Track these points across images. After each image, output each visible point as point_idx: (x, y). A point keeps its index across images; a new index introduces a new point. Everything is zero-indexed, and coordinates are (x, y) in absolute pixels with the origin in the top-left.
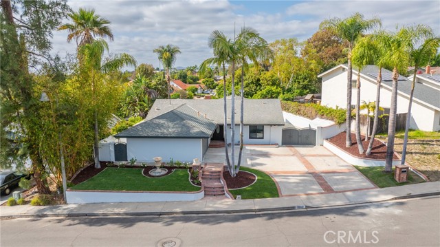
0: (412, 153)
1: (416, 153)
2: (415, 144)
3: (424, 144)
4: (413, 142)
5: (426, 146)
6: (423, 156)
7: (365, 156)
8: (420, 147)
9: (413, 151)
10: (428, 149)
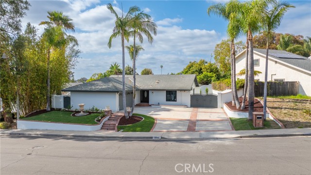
0: (282, 108)
1: (286, 108)
2: (289, 102)
3: (296, 102)
4: (288, 100)
5: (297, 104)
6: (291, 111)
7: (239, 110)
8: (292, 104)
9: (283, 107)
10: (300, 105)
